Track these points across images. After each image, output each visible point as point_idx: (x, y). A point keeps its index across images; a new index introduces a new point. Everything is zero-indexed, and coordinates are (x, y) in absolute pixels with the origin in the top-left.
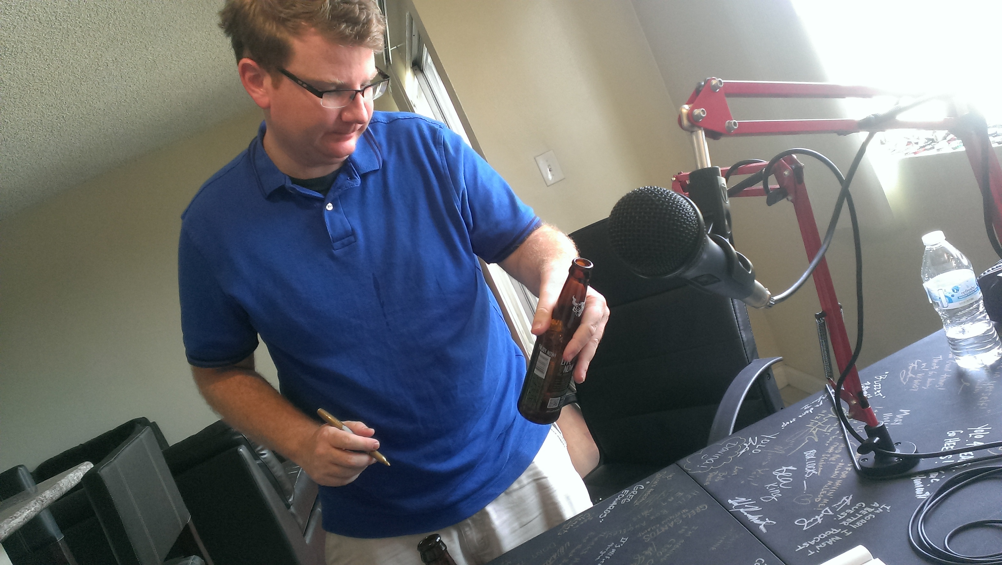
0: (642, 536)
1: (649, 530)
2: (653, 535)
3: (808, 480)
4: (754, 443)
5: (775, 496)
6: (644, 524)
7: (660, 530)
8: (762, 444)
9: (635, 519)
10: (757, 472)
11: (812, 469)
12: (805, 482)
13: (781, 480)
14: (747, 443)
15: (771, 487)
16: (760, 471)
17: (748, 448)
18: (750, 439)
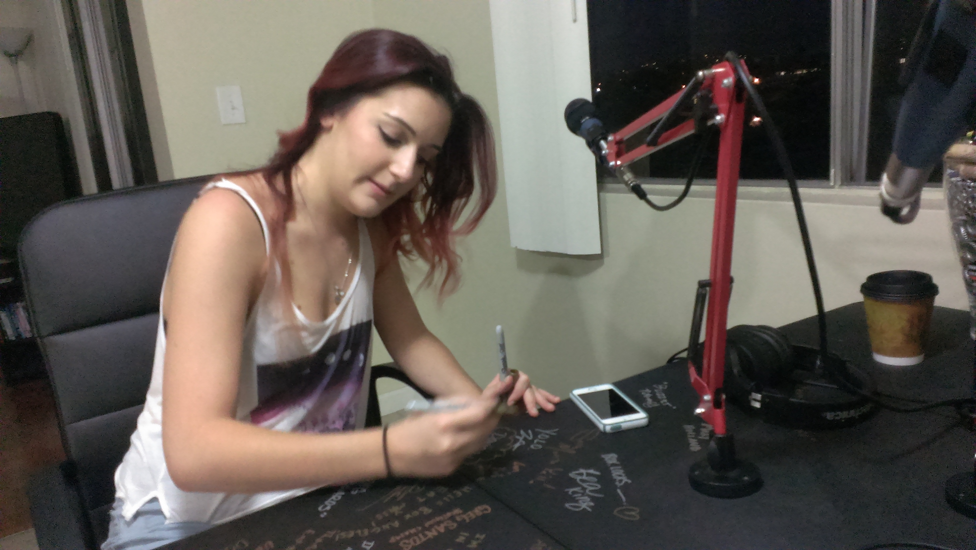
0: (398, 542)
1: (407, 533)
2: (415, 541)
3: (622, 488)
4: (529, 436)
5: (586, 504)
6: (396, 524)
7: (425, 536)
8: (540, 440)
9: (379, 517)
10: (548, 472)
11: (620, 476)
12: (619, 491)
13: (585, 485)
14: (520, 435)
15: (574, 493)
16: (551, 471)
17: (524, 443)
18: (522, 432)
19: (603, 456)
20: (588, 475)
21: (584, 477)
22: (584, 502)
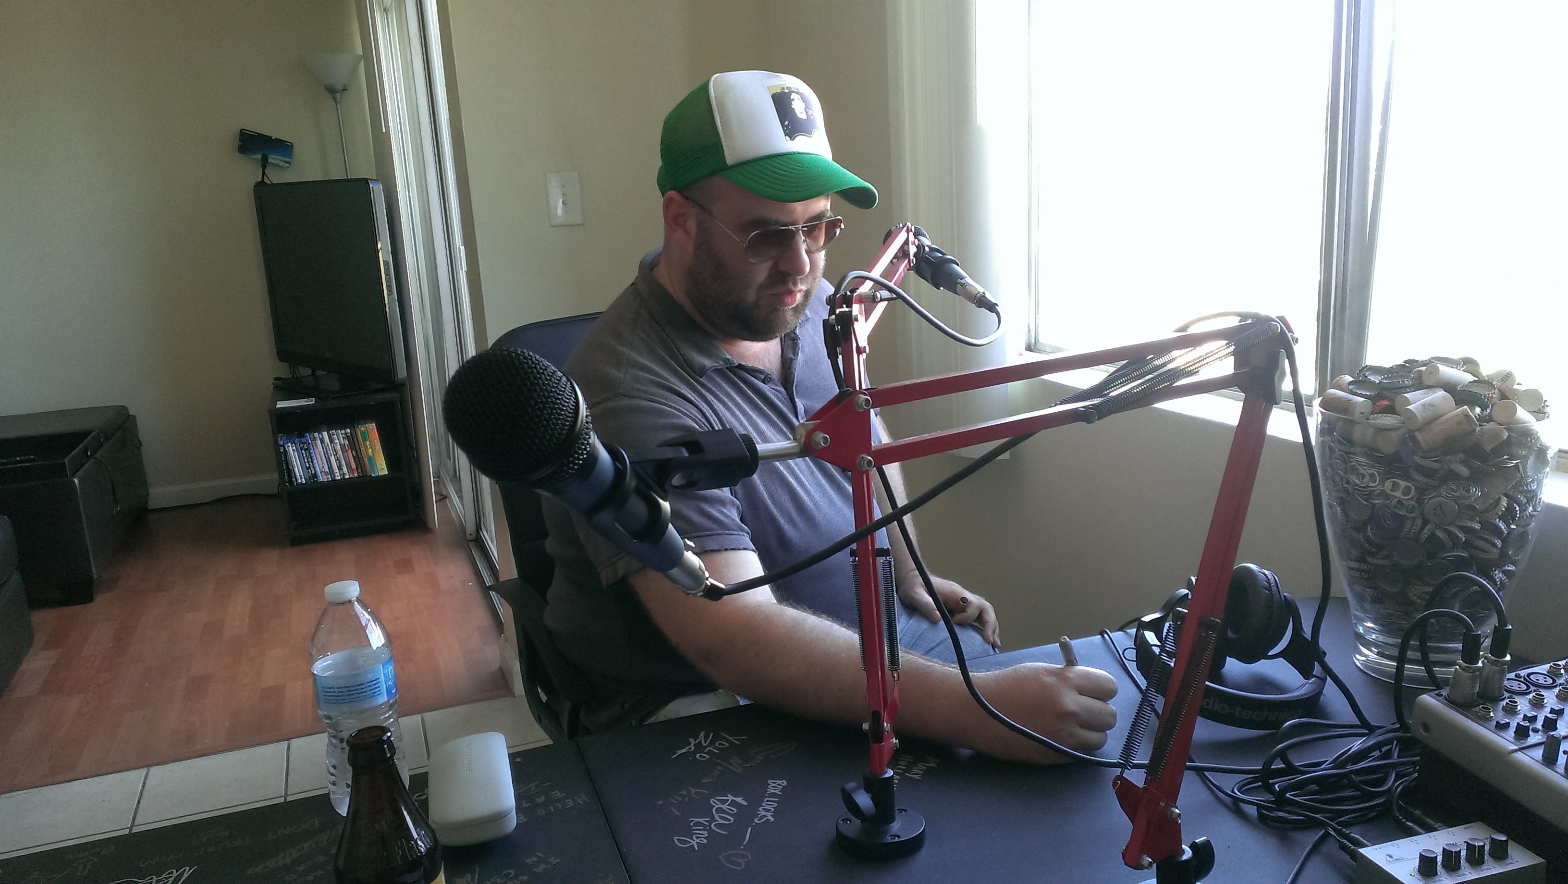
3: (755, 827)
4: (705, 743)
5: (698, 840)
8: (716, 748)
10: (688, 792)
11: (768, 811)
12: (748, 830)
13: (716, 817)
14: (696, 738)
15: (698, 824)
16: (693, 791)
17: (693, 748)
18: (702, 733)
19: (769, 782)
20: (733, 803)
21: (724, 807)
22: (697, 838)
